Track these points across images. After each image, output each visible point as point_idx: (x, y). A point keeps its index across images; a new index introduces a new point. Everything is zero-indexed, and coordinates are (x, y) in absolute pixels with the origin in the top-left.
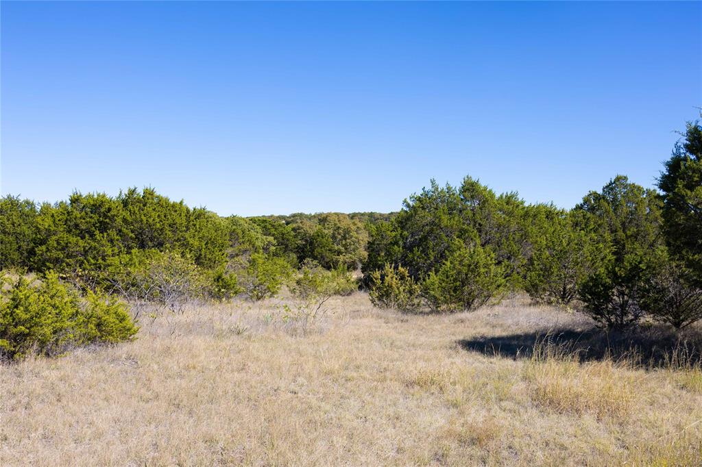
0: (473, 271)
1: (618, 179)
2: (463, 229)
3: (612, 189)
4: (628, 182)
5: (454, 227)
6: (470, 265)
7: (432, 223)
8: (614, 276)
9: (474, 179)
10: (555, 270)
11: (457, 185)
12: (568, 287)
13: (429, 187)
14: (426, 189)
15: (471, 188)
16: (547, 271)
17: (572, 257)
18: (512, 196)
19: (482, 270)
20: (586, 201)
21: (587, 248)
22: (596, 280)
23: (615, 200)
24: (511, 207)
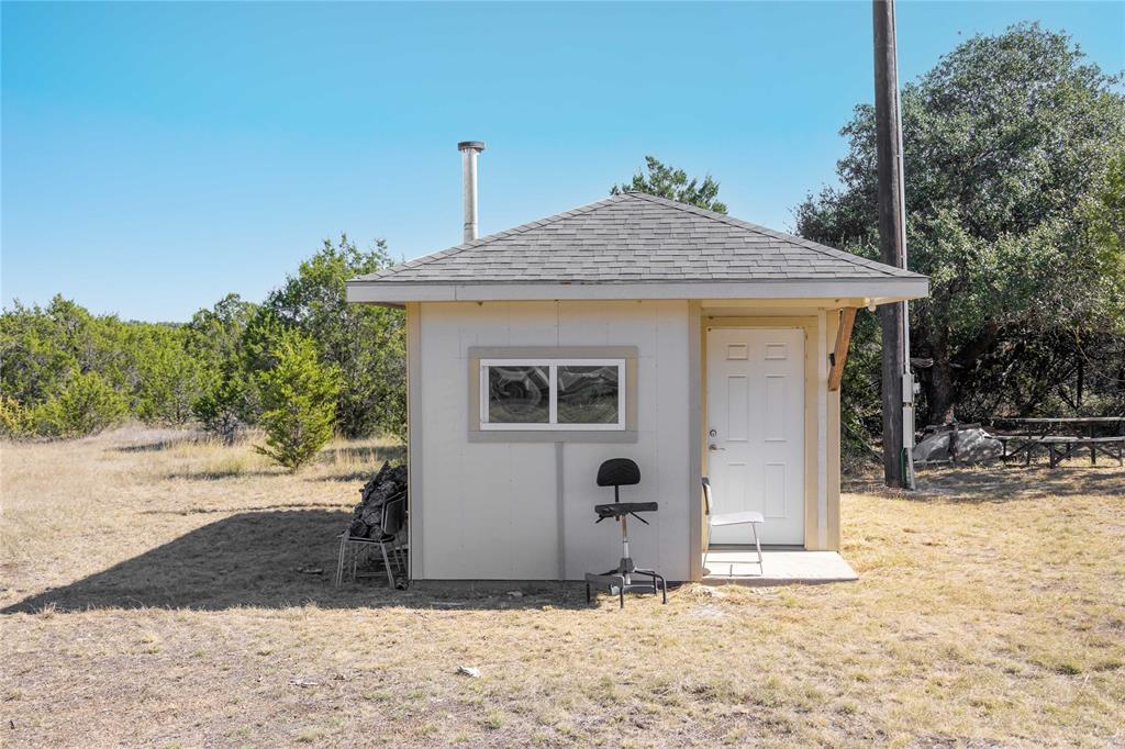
0: (92, 399)
1: (230, 297)
2: (58, 356)
3: (225, 307)
4: (241, 300)
5: (48, 353)
6: (89, 395)
7: (18, 349)
8: (219, 397)
9: (66, 298)
10: (169, 395)
11: (45, 304)
12: (181, 411)
13: (11, 308)
14: (8, 311)
15: (63, 308)
16: (160, 398)
17: (184, 384)
18: (114, 317)
19: (102, 399)
20: (196, 318)
21: (198, 374)
22: (205, 401)
23: (228, 317)
24: (112, 329)
